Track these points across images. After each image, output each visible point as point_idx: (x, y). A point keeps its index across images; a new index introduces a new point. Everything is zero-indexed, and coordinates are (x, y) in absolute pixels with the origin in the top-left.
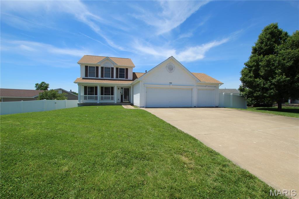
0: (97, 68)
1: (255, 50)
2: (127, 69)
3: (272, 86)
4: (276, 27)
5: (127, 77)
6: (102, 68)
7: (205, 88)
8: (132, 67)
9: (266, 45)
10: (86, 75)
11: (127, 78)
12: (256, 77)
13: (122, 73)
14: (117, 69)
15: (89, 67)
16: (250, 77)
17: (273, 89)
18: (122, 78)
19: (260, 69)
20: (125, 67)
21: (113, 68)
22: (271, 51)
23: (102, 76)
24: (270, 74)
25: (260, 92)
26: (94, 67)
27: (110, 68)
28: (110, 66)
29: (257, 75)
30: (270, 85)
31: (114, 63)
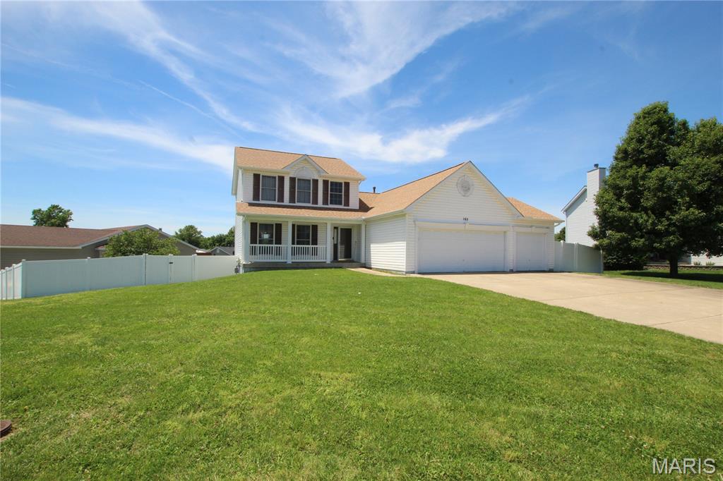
0: (282, 179)
1: (623, 155)
2: (347, 185)
3: (672, 229)
4: (666, 111)
5: (347, 203)
6: (292, 180)
7: (529, 230)
8: (360, 180)
9: (650, 146)
10: (256, 196)
11: (348, 206)
12: (634, 209)
13: (337, 193)
14: (326, 182)
15: (263, 176)
16: (621, 209)
17: (673, 233)
18: (336, 204)
19: (641, 193)
20: (342, 178)
21: (316, 182)
22: (658, 159)
23: (292, 199)
24: (665, 206)
25: (643, 240)
26: (275, 178)
27: (309, 181)
28: (311, 175)
29: (635, 205)
30: (669, 225)
31: (319, 171)
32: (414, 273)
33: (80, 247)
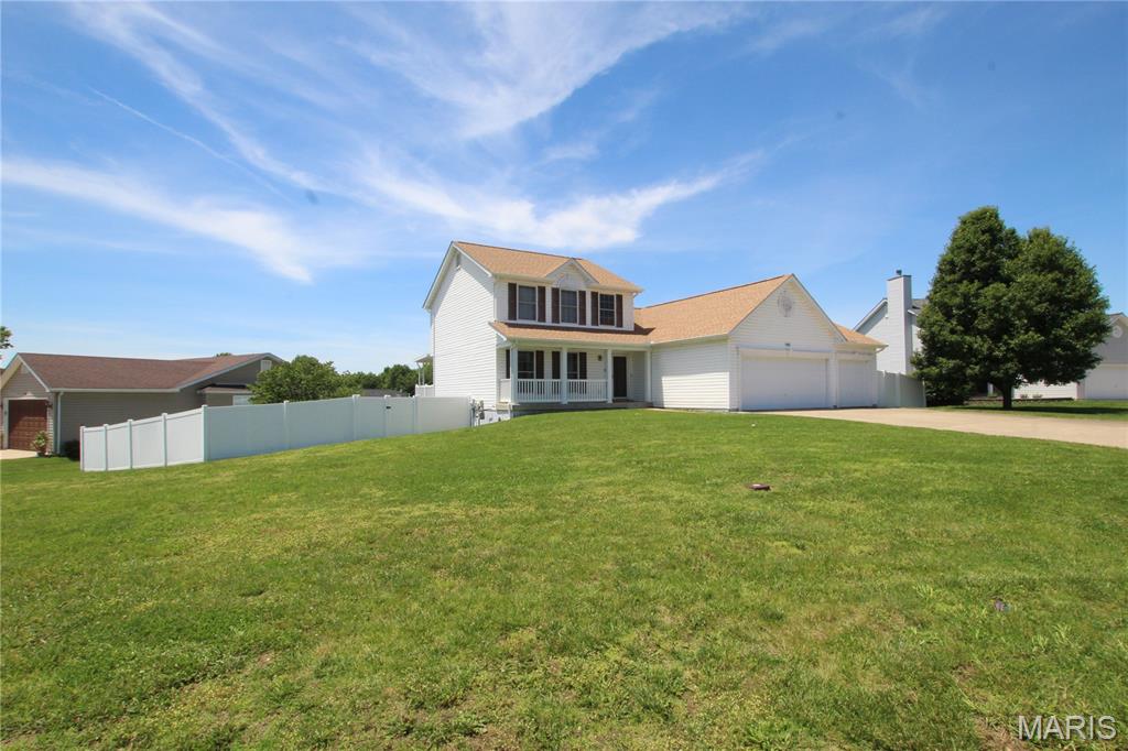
0: (542, 290)
1: (948, 267)
2: (620, 298)
3: (1010, 355)
4: (997, 216)
5: (620, 324)
6: (555, 291)
8: (637, 292)
9: (983, 258)
10: (512, 315)
11: (621, 326)
12: (966, 332)
13: (609, 309)
14: (594, 295)
15: (520, 287)
16: (953, 332)
17: (1011, 360)
18: (607, 324)
19: (975, 315)
20: (614, 290)
21: (583, 294)
22: (991, 274)
23: (555, 318)
24: (1002, 330)
25: (978, 367)
26: (534, 288)
27: (575, 293)
28: (576, 285)
29: (968, 324)
30: (1008, 350)
31: (587, 278)
32: (737, 410)
33: (177, 390)
